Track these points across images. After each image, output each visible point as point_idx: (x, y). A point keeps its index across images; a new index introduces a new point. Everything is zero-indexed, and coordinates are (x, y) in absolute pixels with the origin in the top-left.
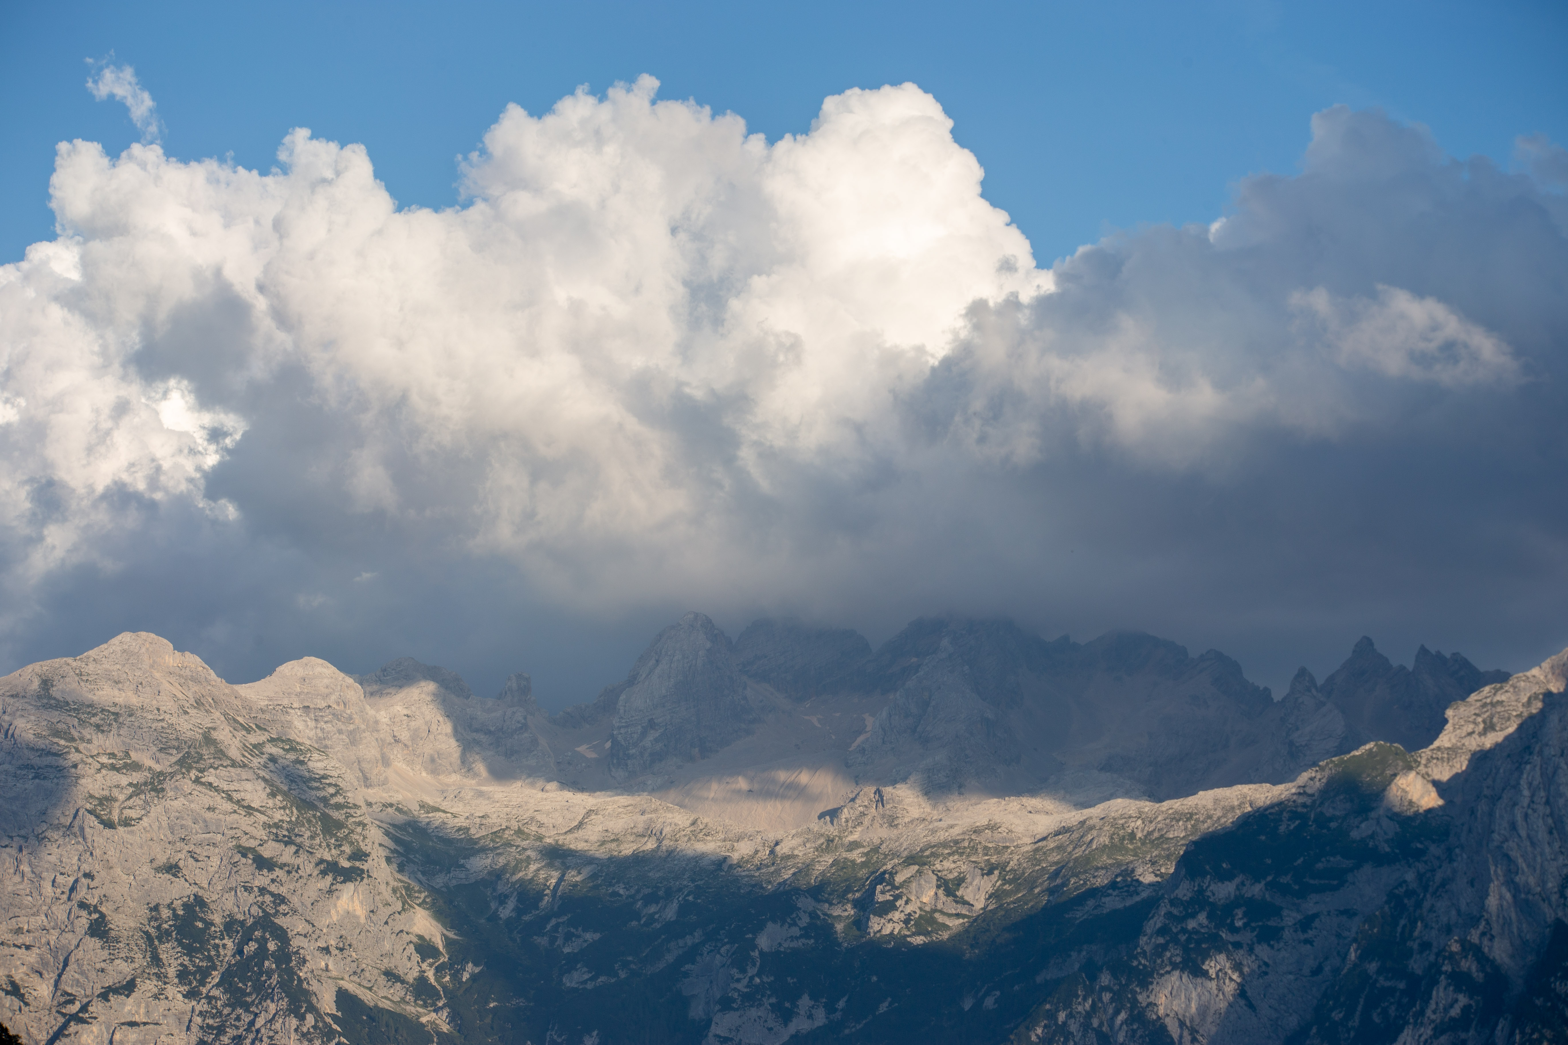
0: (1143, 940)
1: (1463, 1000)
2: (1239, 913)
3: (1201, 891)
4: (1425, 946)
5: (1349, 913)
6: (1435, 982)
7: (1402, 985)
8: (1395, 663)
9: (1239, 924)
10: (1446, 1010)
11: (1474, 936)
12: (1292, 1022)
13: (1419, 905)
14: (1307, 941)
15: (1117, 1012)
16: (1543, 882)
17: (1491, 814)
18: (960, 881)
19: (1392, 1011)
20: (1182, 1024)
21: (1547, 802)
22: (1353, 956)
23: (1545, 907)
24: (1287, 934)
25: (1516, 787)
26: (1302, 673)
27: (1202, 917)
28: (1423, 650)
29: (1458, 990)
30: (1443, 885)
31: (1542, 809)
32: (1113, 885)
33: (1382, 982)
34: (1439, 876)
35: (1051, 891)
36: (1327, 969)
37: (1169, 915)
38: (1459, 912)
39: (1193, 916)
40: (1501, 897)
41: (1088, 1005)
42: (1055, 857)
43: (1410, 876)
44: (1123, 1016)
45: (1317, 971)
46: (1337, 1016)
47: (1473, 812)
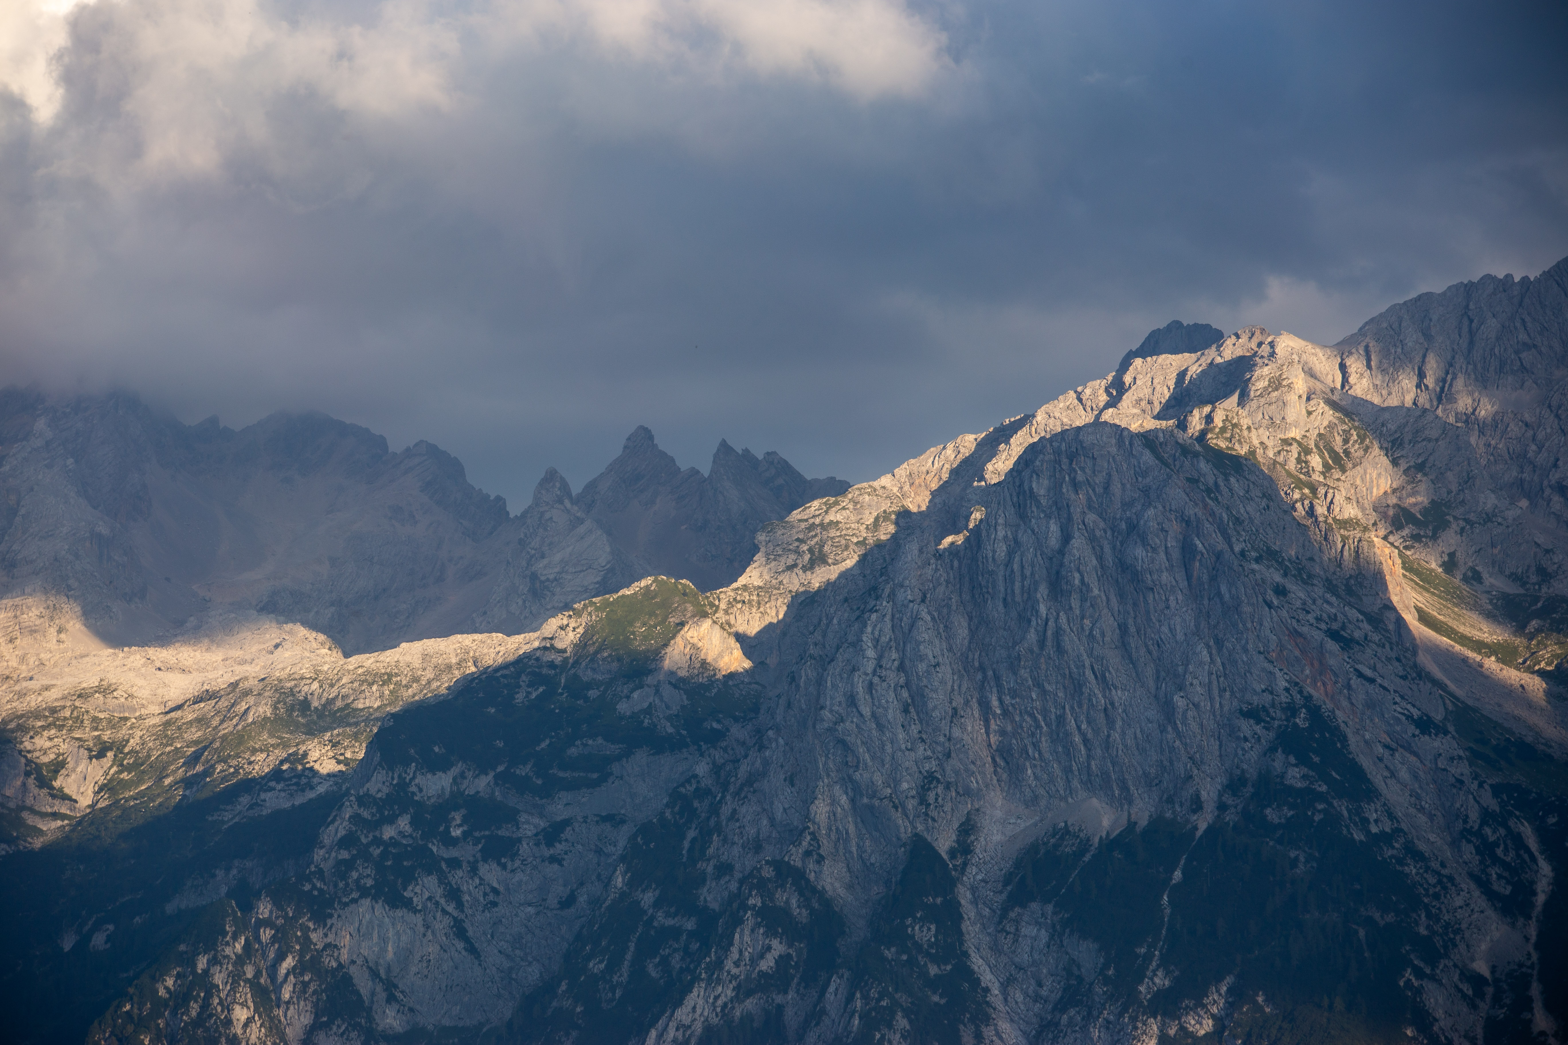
0: (319, 855)
1: (778, 947)
2: (457, 817)
3: (403, 785)
4: (724, 869)
5: (613, 820)
6: (737, 921)
7: (690, 925)
8: (683, 464)
9: (457, 832)
10: (754, 961)
11: (795, 858)
12: (532, 974)
13: (715, 810)
14: (553, 859)
15: (281, 957)
16: (894, 781)
17: (820, 682)
18: (58, 766)
19: (676, 961)
20: (374, 974)
21: (901, 668)
22: (619, 881)
23: (898, 817)
24: (525, 848)
25: (857, 644)
26: (551, 477)
27: (404, 823)
28: (725, 448)
29: (771, 932)
30: (750, 781)
31: (892, 677)
32: (276, 774)
33: (662, 919)
34: (744, 769)
35: (187, 783)
36: (582, 899)
37: (356, 819)
38: (772, 820)
39: (391, 820)
40: (834, 802)
41: (239, 947)
42: (194, 734)
43: (702, 769)
44: (289, 962)
45: (568, 902)
46: (596, 966)
47: (793, 679)
